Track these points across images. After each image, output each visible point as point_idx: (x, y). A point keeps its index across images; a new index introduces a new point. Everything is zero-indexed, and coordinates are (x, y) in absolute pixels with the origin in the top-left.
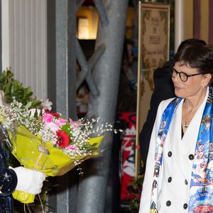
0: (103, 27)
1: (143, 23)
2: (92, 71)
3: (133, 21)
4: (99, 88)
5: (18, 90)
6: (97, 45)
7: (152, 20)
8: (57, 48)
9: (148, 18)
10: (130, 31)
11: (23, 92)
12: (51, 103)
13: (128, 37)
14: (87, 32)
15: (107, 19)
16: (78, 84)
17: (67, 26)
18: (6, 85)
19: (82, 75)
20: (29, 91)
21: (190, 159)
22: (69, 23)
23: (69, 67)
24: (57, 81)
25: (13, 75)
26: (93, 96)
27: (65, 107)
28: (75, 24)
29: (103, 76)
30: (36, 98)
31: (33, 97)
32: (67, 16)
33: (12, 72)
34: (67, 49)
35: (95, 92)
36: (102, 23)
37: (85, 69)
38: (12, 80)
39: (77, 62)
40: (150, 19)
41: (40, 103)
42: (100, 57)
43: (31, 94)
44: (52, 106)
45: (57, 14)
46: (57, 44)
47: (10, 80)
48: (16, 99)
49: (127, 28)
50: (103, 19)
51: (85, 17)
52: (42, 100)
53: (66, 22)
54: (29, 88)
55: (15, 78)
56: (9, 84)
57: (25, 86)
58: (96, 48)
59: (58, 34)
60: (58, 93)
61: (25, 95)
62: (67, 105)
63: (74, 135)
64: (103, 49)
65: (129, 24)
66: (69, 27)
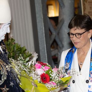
0: (62, 9)
1: (84, 4)
2: (58, 34)
3: (78, 4)
4: (63, 43)
5: (18, 48)
6: (60, 19)
7: (89, 2)
8: (38, 23)
9: (86, 2)
10: (77, 10)
11: (21, 50)
12: (37, 54)
13: (76, 13)
14: (53, 13)
15: (63, 4)
16: (51, 42)
17: (42, 10)
18: (11, 47)
19: (53, 37)
20: (24, 49)
21: (87, 83)
22: (43, 9)
23: (45, 33)
24: (39, 42)
25: (15, 41)
26: (60, 48)
27: (45, 55)
28: (46, 9)
29: (64, 36)
30: (29, 52)
31: (27, 52)
32: (41, 5)
33: (14, 39)
34: (43, 23)
35: (61, 46)
36: (61, 7)
37: (54, 33)
38: (15, 43)
39: (50, 30)
40: (87, 2)
41: (31, 54)
42: (62, 26)
43: (26, 50)
44: (38, 56)
45: (36, 5)
46: (37, 21)
47: (13, 44)
48: (22, 56)
49: (75, 9)
50: (62, 5)
51: (51, 5)
52: (32, 53)
53: (41, 8)
54: (24, 47)
55: (16, 42)
56: (13, 46)
57: (22, 46)
58: (59, 21)
59: (37, 15)
60: (41, 48)
61: (22, 51)
62: (46, 55)
63: (52, 76)
64: (63, 21)
65: (76, 6)
66: (43, 11)
